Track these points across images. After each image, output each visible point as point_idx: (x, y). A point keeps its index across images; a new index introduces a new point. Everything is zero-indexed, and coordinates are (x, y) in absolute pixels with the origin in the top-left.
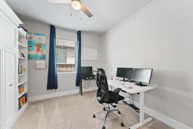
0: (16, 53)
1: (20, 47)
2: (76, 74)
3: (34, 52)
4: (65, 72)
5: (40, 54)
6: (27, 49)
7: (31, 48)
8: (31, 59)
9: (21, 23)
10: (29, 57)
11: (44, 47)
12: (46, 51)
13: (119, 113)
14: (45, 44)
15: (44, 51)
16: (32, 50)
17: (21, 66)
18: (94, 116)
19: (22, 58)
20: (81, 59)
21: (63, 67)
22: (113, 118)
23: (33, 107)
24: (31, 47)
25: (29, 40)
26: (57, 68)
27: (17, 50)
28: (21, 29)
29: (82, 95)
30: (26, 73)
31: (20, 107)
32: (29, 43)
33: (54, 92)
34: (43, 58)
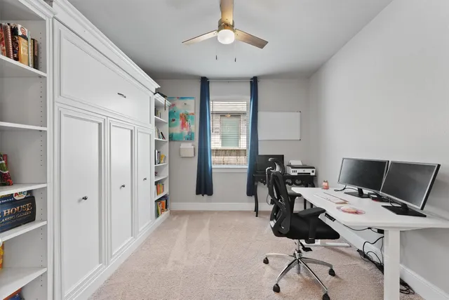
0: (151, 133)
1: (157, 123)
2: (247, 171)
3: (177, 130)
4: (235, 164)
5: (185, 131)
6: (168, 125)
7: (174, 122)
8: (175, 141)
9: (157, 86)
10: (171, 138)
11: (192, 119)
12: (194, 127)
13: (332, 273)
14: (193, 114)
15: (192, 126)
16: (176, 125)
17: (158, 152)
18: (266, 261)
19: (161, 140)
20: (259, 139)
21: (230, 155)
22: (309, 278)
23: (175, 219)
24: (174, 120)
25: (171, 110)
26: (212, 157)
27: (152, 128)
28: (158, 95)
29: (257, 216)
30: (165, 164)
31: (157, 215)
32: (170, 114)
33: (208, 201)
34: (190, 138)
